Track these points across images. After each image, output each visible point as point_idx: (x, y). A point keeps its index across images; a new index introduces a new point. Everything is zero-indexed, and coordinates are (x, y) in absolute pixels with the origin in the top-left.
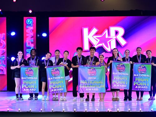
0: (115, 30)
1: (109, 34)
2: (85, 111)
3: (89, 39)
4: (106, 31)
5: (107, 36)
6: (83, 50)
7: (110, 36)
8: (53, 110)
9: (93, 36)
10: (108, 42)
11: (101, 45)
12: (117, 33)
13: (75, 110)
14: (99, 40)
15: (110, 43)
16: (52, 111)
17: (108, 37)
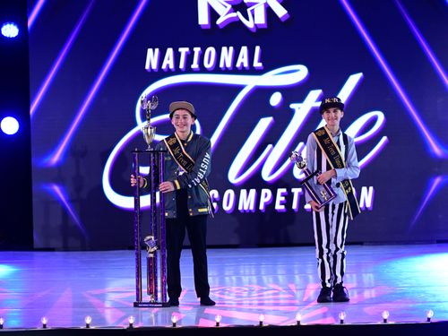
2: (170, 326)
13: (131, 321)
16: (45, 326)
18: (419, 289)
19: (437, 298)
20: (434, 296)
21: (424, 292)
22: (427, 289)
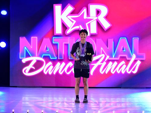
0: (96, 9)
1: (88, 14)
3: (62, 20)
4: (85, 10)
5: (85, 17)
6: (55, 35)
7: (89, 16)
8: (13, 111)
9: (67, 16)
10: (87, 24)
11: (77, 27)
12: (98, 12)
14: (75, 22)
15: (89, 25)
17: (87, 17)
18: (140, 104)
19: (146, 107)
20: (145, 106)
21: (141, 105)
22: (142, 103)
